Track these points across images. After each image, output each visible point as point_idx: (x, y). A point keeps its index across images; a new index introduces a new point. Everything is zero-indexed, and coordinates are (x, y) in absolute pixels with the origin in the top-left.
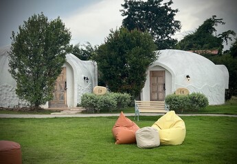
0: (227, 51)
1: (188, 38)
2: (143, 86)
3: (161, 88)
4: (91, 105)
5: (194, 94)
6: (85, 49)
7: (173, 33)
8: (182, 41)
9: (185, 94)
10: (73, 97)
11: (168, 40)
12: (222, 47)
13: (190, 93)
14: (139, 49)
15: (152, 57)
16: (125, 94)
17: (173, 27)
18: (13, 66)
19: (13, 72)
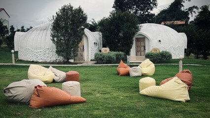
0: (192, 21)
1: (163, 12)
2: (131, 48)
3: (142, 49)
4: (101, 59)
5: (163, 52)
6: (91, 23)
7: (151, 9)
8: (159, 14)
9: (158, 52)
10: (88, 55)
11: (148, 14)
12: (189, 18)
13: (161, 51)
14: (129, 24)
15: (137, 29)
16: (121, 52)
17: (152, 5)
18: (53, 36)
19: (53, 40)
